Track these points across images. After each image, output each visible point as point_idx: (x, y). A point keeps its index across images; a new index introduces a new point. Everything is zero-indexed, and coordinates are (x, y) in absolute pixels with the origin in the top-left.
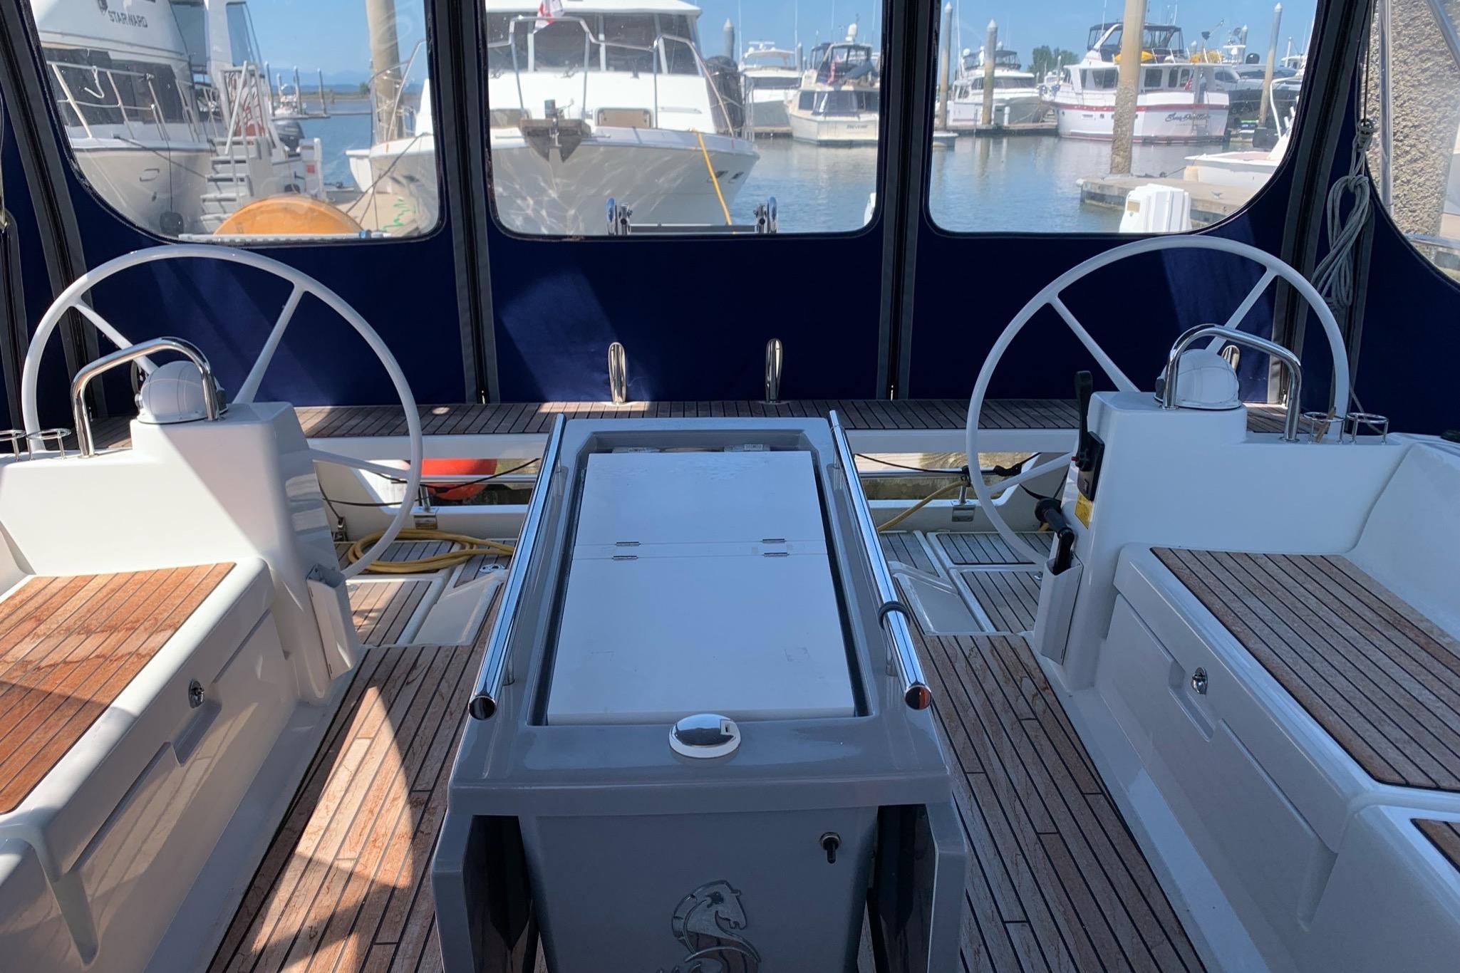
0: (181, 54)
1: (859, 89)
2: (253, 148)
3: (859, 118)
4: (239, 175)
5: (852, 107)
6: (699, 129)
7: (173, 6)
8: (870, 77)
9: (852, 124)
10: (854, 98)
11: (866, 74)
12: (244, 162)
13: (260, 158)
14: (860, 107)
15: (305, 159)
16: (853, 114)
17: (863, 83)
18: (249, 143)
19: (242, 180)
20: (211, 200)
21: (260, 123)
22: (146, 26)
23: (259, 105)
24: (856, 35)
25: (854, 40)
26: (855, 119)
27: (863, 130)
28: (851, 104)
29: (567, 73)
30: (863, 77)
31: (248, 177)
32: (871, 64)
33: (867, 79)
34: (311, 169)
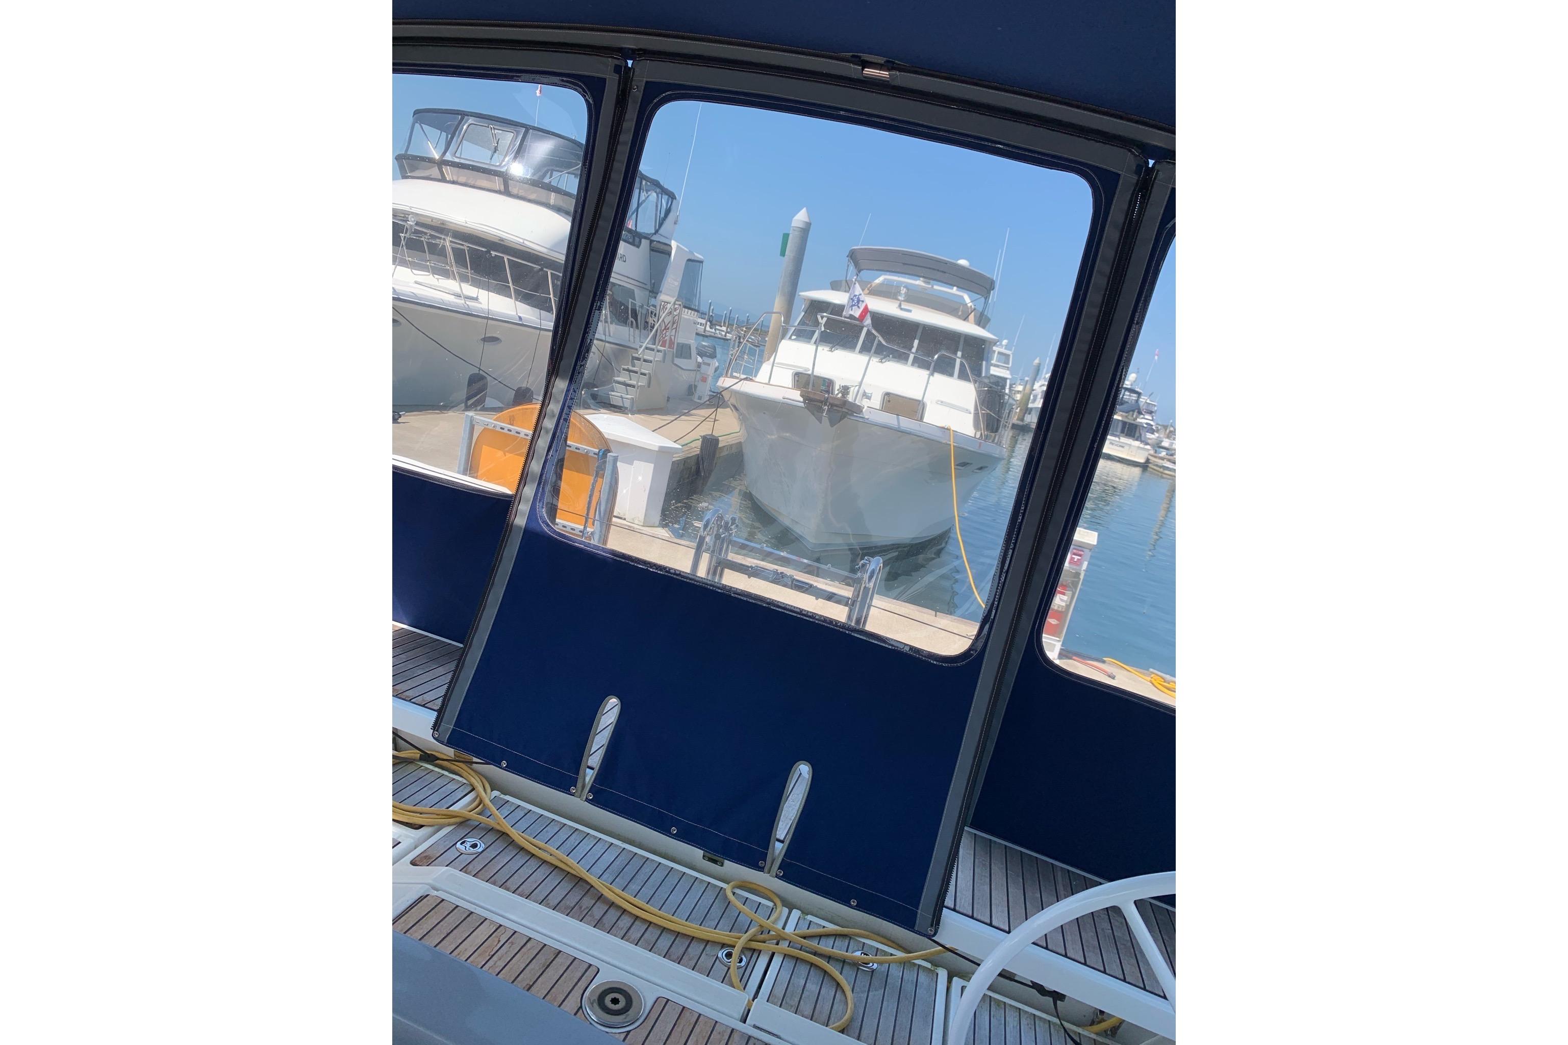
0: (645, 284)
1: (1126, 420)
2: (661, 354)
3: (1119, 439)
4: (643, 371)
5: (1117, 431)
6: (953, 428)
7: (652, 252)
8: (1135, 413)
9: (1113, 442)
10: (1120, 425)
11: (1133, 411)
12: (651, 362)
13: (664, 362)
14: (1122, 432)
15: (702, 371)
16: (1118, 436)
17: (1130, 417)
18: (658, 351)
19: (645, 374)
20: (619, 383)
21: (673, 338)
22: (625, 261)
23: (676, 328)
24: (1134, 382)
25: (1131, 385)
26: (1117, 439)
27: (1121, 449)
28: (1117, 427)
29: (882, 359)
30: (1131, 413)
31: (650, 374)
32: (1139, 406)
33: (1133, 414)
34: (704, 380)
